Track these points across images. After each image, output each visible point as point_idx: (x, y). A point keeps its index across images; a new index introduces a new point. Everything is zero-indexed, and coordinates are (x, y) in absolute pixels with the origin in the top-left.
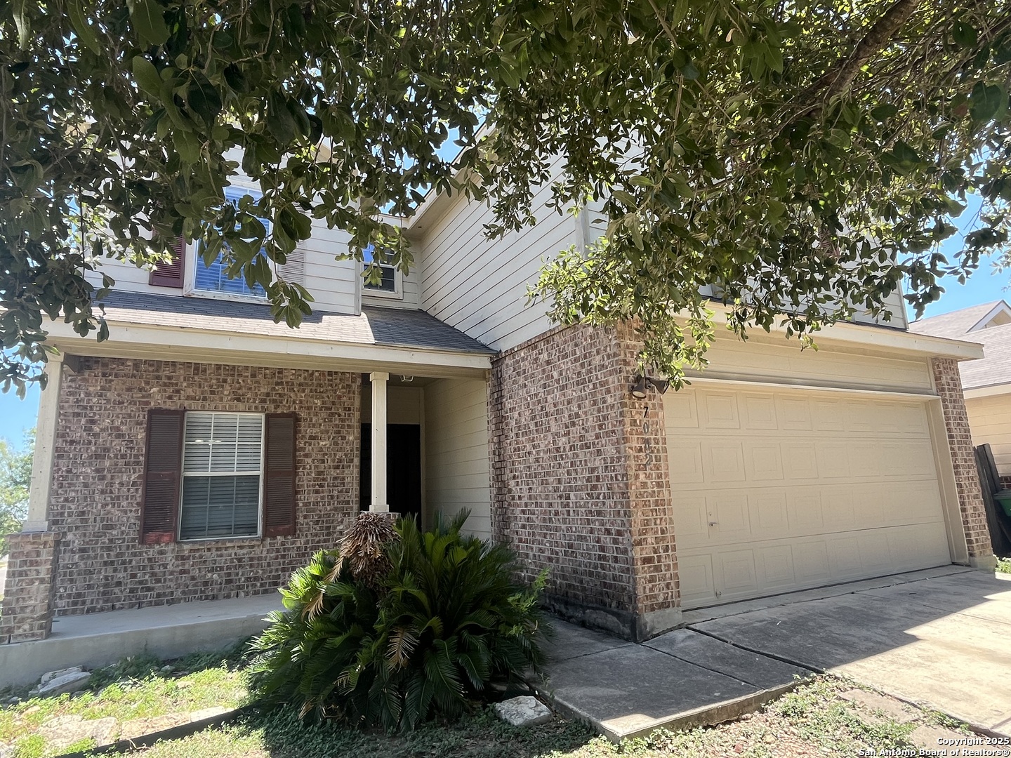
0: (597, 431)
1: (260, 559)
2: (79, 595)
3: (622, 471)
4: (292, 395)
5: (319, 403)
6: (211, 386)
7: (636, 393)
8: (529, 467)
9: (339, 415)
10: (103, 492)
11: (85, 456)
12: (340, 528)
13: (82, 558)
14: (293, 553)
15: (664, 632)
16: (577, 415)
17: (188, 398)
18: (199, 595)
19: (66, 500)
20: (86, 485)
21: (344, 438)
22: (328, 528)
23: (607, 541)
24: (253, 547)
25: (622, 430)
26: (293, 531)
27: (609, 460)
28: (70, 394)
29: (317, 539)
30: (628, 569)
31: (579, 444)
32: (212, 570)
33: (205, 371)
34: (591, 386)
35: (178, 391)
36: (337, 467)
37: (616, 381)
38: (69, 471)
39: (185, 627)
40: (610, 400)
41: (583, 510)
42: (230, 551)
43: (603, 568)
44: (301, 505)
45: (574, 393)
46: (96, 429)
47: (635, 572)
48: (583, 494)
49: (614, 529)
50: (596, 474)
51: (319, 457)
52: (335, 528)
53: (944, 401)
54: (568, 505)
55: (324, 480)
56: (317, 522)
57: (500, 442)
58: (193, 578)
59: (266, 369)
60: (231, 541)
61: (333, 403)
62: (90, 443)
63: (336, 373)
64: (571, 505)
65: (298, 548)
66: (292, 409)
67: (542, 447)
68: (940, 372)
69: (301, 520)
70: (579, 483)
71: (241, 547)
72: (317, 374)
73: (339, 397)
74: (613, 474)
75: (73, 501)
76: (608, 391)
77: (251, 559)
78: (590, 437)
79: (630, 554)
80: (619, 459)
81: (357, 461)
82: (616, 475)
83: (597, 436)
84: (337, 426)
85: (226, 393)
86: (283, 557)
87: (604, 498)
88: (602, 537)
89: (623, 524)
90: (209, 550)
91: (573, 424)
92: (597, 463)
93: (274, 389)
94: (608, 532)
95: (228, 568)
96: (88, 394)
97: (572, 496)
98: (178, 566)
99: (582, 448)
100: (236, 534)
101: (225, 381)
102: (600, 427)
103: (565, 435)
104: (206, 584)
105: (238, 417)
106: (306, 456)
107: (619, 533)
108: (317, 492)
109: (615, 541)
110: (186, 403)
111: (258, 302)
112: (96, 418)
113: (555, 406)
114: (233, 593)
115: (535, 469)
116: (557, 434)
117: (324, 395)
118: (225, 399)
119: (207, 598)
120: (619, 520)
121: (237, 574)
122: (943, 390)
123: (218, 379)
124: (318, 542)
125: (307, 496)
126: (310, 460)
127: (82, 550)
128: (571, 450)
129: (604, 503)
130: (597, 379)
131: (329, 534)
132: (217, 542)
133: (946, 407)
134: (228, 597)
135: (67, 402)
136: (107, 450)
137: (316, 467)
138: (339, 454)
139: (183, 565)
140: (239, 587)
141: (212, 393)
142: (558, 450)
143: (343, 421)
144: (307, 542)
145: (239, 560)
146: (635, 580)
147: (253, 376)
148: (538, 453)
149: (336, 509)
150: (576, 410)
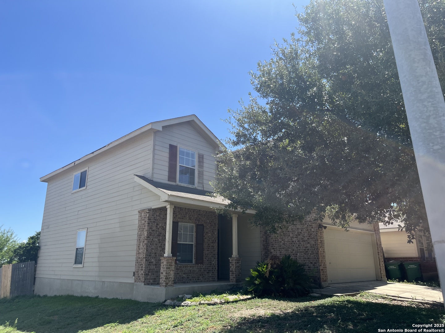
0: (308, 237)
1: (195, 271)
2: (155, 279)
3: (317, 248)
4: (202, 218)
5: (208, 221)
6: (184, 215)
7: (320, 229)
8: (280, 246)
9: (213, 226)
10: (160, 247)
11: (156, 235)
12: (213, 262)
13: (155, 267)
14: (202, 270)
15: (326, 287)
16: (301, 233)
17: (179, 218)
18: (181, 281)
19: (152, 249)
20: (156, 244)
21: (214, 233)
22: (210, 262)
23: (311, 265)
24: (193, 267)
25: (317, 238)
26: (202, 263)
27: (312, 245)
28: (153, 215)
29: (208, 266)
30: (318, 272)
31: (301, 240)
32: (184, 274)
33: (182, 209)
34: (306, 226)
35: (176, 216)
36: (212, 243)
37: (315, 225)
38: (152, 240)
39: (201, 286)
40: (313, 230)
41: (303, 258)
42: (188, 268)
43: (309, 272)
44: (204, 254)
45: (300, 227)
46: (158, 227)
47: (320, 272)
48: (303, 253)
49: (313, 262)
50: (307, 248)
51: (208, 239)
52: (212, 262)
53: (376, 234)
54: (297, 256)
55: (210, 247)
56: (208, 260)
57: (266, 238)
58: (180, 276)
59: (196, 210)
60: (189, 265)
61: (212, 222)
62: (157, 231)
63: (212, 212)
64: (298, 256)
65: (204, 268)
66: (202, 223)
67: (286, 240)
68: (375, 226)
69: (204, 259)
70: (301, 251)
71: (191, 267)
72: (208, 212)
73: (213, 220)
74: (314, 249)
75: (153, 249)
76: (312, 228)
77: (193, 271)
78: (306, 239)
79: (319, 268)
80: (316, 245)
81: (217, 241)
82: (315, 249)
83: (308, 239)
84: (212, 229)
85: (187, 217)
86: (200, 271)
87: (310, 254)
88: (309, 264)
89: (317, 261)
90: (183, 267)
91: (299, 235)
92: (308, 246)
93: (198, 216)
94: (311, 263)
95: (188, 273)
96: (156, 216)
97: (298, 254)
98: (176, 272)
99: (302, 241)
100: (188, 263)
101: (187, 213)
102: (309, 236)
103: (296, 238)
104: (183, 278)
105: (189, 225)
106: (206, 238)
107: (315, 263)
108: (208, 250)
109: (314, 265)
110: (178, 220)
111: (193, 188)
112: (159, 223)
113: (292, 229)
114: (189, 281)
115: (283, 247)
116: (293, 237)
117: (210, 219)
118: (187, 219)
119: (183, 283)
120: (315, 260)
121: (190, 276)
122: (376, 231)
123: (185, 212)
124: (208, 267)
125: (206, 252)
126: (206, 240)
127: (156, 265)
128: (298, 242)
129: (310, 256)
130: (308, 224)
131: (210, 264)
132: (186, 265)
133: (376, 236)
134: (188, 282)
135: (152, 218)
136: (161, 233)
137: (208, 242)
138: (213, 238)
139: (178, 271)
140: (190, 280)
141: (184, 217)
142: (293, 241)
143: (214, 227)
144: (205, 267)
145: (190, 271)
146: (320, 274)
147: (194, 212)
148: (285, 242)
149: (212, 256)
150: (300, 231)
